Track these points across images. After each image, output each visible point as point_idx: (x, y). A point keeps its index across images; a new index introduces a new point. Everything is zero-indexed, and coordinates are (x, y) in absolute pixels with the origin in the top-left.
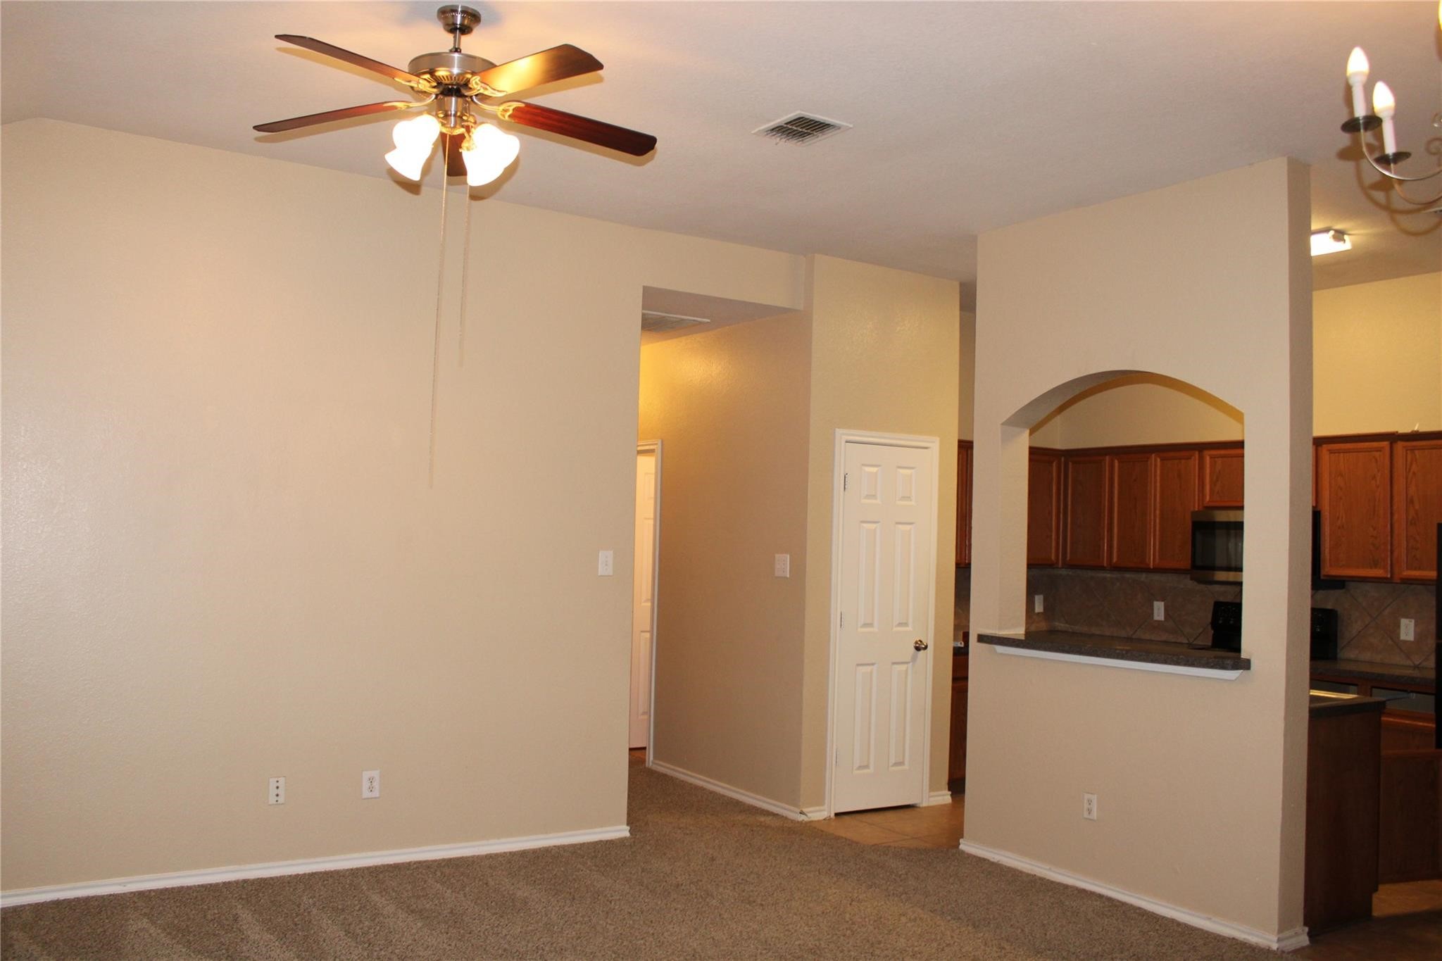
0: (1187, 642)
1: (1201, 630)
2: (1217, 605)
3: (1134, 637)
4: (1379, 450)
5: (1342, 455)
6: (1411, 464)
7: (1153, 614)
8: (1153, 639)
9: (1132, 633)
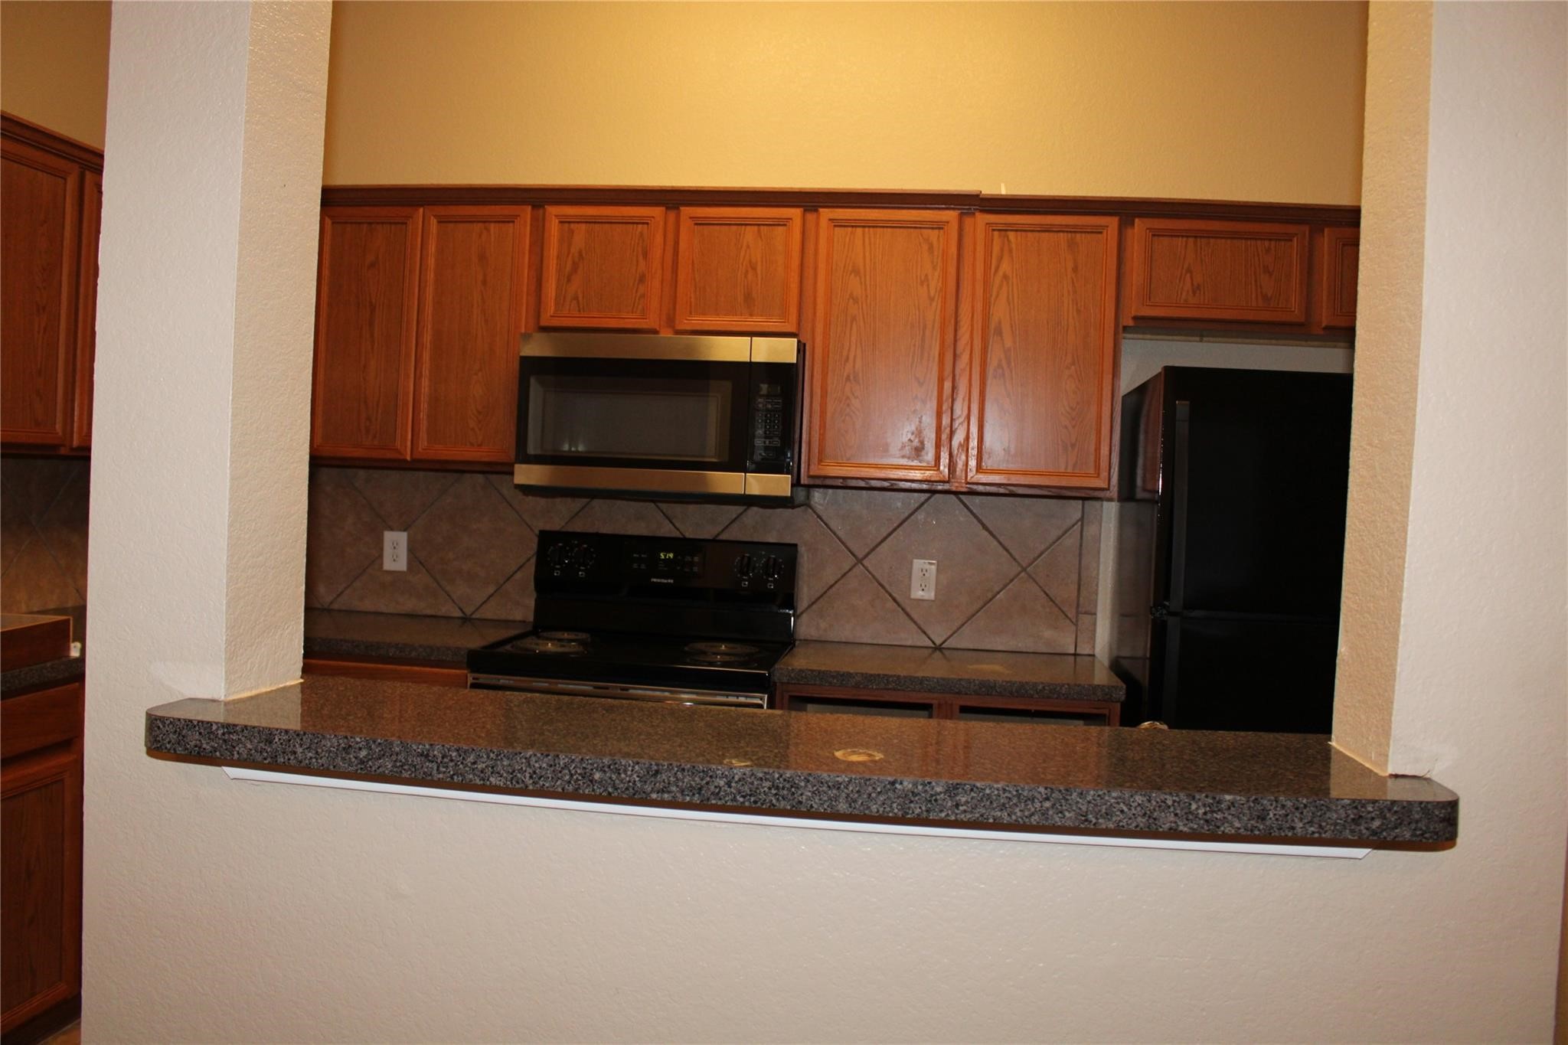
0: (460, 614)
1: (491, 589)
2: (546, 539)
3: (336, 606)
4: (939, 226)
5: (859, 231)
6: (1000, 259)
7: (381, 556)
8: (383, 609)
9: (331, 598)
